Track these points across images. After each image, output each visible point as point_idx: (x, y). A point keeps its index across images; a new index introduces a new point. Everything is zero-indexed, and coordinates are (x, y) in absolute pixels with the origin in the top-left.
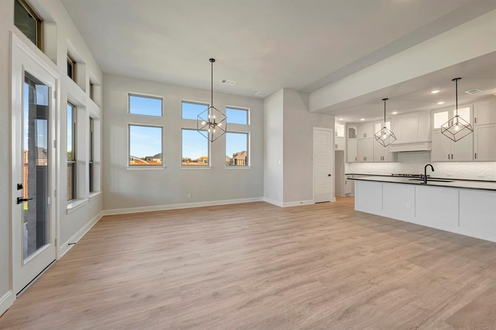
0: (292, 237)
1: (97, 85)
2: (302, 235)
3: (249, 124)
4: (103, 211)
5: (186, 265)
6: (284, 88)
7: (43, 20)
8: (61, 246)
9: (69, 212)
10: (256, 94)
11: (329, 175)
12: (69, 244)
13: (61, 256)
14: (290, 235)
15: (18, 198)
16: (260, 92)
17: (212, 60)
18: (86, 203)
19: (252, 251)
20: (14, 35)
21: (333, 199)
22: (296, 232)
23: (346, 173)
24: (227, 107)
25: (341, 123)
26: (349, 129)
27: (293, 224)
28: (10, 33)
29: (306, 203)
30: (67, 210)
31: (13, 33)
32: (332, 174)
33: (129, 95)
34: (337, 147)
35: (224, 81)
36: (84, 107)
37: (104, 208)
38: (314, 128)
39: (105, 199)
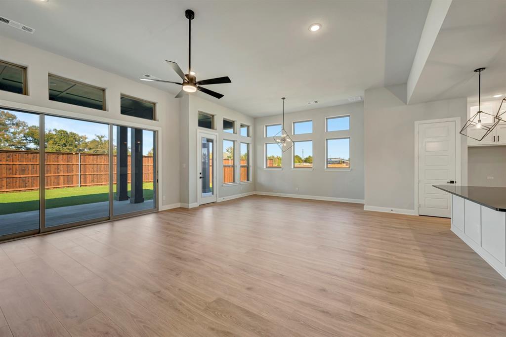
4: (254, 192)
6: (365, 90)
7: (214, 115)
11: (452, 182)
12: (224, 199)
13: (219, 202)
17: (284, 98)
29: (400, 211)
32: (458, 180)
33: (266, 126)
36: (236, 141)
37: (255, 190)
38: (416, 123)
39: (256, 185)
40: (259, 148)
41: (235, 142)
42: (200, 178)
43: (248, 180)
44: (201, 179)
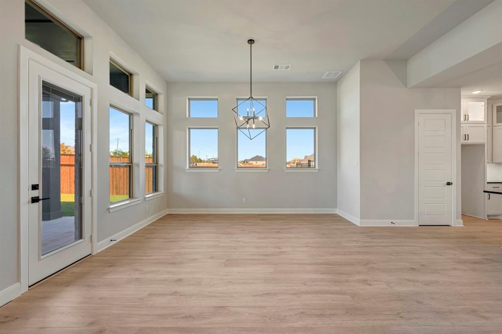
0: (347, 281)
1: (161, 94)
2: (365, 282)
3: (317, 116)
4: (167, 209)
5: (175, 293)
6: (361, 60)
7: (83, 37)
8: (98, 241)
9: (111, 211)
10: (323, 77)
11: (449, 184)
12: (111, 240)
13: (99, 251)
14: (344, 278)
15: (32, 198)
16: (327, 72)
17: (251, 41)
18: (139, 202)
19: (268, 294)
20: (22, 47)
21: (457, 223)
22: (359, 273)
23: (489, 180)
24: (287, 99)
25: (477, 98)
26: (497, 107)
27: (361, 257)
28: (19, 46)
29: (401, 223)
30: (109, 209)
31: (21, 46)
32: (453, 181)
33: (189, 99)
34: (466, 137)
35: (276, 67)
36: (138, 114)
37: (168, 205)
38: (417, 111)
39: (170, 198)
40: (177, 134)
41: (135, 118)
42: (35, 200)
43: (156, 189)
44: (36, 204)
